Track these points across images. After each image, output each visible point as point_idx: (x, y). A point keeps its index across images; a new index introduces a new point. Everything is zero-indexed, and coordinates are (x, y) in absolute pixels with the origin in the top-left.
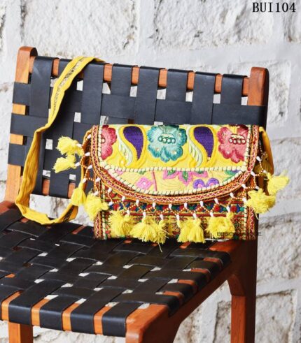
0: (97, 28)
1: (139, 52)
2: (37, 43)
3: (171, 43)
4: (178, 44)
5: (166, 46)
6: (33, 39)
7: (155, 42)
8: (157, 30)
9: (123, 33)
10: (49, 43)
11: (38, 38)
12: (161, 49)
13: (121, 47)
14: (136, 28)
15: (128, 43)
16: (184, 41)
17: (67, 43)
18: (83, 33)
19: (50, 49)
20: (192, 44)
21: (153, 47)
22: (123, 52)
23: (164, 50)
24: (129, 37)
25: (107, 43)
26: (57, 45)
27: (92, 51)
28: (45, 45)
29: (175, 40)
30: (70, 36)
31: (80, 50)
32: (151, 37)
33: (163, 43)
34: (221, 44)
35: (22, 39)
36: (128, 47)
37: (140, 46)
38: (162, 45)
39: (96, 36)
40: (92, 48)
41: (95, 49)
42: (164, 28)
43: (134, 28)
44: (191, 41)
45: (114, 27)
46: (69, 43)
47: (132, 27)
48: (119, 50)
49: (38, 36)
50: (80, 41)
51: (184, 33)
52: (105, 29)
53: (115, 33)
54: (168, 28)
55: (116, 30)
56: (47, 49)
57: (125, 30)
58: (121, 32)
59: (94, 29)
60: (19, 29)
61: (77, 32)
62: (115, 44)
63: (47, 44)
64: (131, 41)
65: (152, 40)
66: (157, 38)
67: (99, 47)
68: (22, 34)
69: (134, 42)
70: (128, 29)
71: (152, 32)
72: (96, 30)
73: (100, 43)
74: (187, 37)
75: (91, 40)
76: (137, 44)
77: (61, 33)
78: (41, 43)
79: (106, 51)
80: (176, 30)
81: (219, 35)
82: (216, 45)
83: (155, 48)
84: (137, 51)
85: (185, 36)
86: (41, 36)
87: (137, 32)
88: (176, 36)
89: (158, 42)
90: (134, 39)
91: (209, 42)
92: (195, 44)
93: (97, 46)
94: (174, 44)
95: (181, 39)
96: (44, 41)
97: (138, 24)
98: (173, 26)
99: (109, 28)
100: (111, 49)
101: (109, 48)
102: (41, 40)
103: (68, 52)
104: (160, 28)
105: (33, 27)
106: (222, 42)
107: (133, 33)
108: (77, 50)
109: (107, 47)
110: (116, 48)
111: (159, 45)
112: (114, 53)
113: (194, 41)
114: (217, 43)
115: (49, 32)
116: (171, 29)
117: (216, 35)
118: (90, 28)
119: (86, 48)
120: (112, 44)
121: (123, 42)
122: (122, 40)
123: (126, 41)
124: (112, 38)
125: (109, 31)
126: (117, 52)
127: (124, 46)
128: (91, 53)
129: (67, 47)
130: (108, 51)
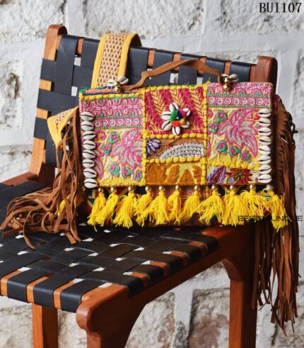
0: (162, 8)
1: (205, 33)
2: (100, 20)
3: (238, 26)
4: (247, 27)
5: (234, 29)
6: (96, 16)
7: (222, 24)
8: (224, 13)
9: (189, 14)
10: (113, 21)
11: (101, 17)
12: (228, 31)
13: (186, 28)
14: (203, 10)
15: (193, 24)
16: (252, 25)
17: (131, 21)
18: (147, 13)
19: (113, 26)
20: (261, 28)
21: (220, 29)
22: (189, 33)
23: (232, 33)
24: (195, 19)
25: (172, 23)
26: (120, 23)
27: (156, 31)
28: (109, 23)
29: (243, 23)
30: (134, 14)
31: (143, 29)
32: (218, 20)
33: (230, 25)
34: (291, 30)
35: (85, 15)
36: (194, 28)
37: (206, 28)
38: (230, 28)
39: (161, 16)
40: (156, 28)
41: (159, 28)
42: (232, 12)
43: (200, 10)
44: (260, 25)
45: (179, 8)
46: (133, 22)
47: (198, 8)
48: (184, 30)
49: (101, 14)
50: (144, 20)
51: (253, 17)
52: (170, 9)
53: (181, 14)
54: (237, 12)
55: (182, 11)
56: (110, 26)
57: (191, 11)
58: (187, 13)
59: (158, 9)
60: (82, 7)
61: (142, 11)
62: (180, 24)
63: (110, 22)
64: (197, 23)
65: (218, 23)
66: (225, 21)
67: (163, 27)
68: (85, 11)
69: (200, 24)
70: (194, 11)
71: (219, 15)
72: (161, 10)
73: (164, 23)
74: (256, 21)
75: (155, 20)
76: (203, 25)
77: (125, 12)
78: (105, 21)
79: (171, 31)
80: (245, 13)
81: (290, 21)
82: (287, 31)
83: (222, 31)
84: (203, 32)
85: (255, 20)
86: (104, 14)
87: (204, 14)
88: (244, 19)
89: (225, 25)
90: (200, 21)
91: (280, 27)
92: (264, 28)
93: (161, 26)
94: (242, 27)
95: (250, 23)
96: (107, 18)
97: (204, 6)
98: (241, 10)
99: (175, 9)
100: (176, 30)
101: (174, 28)
102: (104, 17)
104: (228, 11)
105: (96, 5)
106: (293, 28)
107: (200, 15)
108: (141, 29)
109: (172, 27)
110: (181, 28)
111: (226, 27)
112: (179, 34)
113: (263, 25)
114: (288, 27)
115: (113, 10)
116: (239, 12)
117: (287, 20)
118: (154, 8)
119: (150, 27)
120: (177, 24)
121: (189, 24)
122: (188, 21)
123: (191, 22)
124: (177, 19)
125: (174, 11)
126: (181, 33)
127: (190, 28)
128: (155, 33)
129: (130, 25)
130: (173, 31)
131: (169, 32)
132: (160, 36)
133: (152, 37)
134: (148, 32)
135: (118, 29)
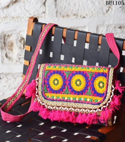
0: (93, 2)
1: (114, 14)
2: (63, 9)
6: (61, 7)
7: (122, 10)
10: (69, 9)
11: (64, 7)
13: (105, 12)
15: (109, 10)
17: (78, 9)
18: (86, 5)
19: (70, 12)
21: (122, 12)
22: (106, 15)
25: (98, 10)
26: (73, 10)
27: (91, 14)
28: (67, 10)
30: (79, 6)
31: (84, 13)
32: (120, 7)
35: (55, 7)
36: (109, 12)
37: (115, 11)
39: (93, 6)
40: (91, 12)
41: (92, 13)
46: (79, 10)
48: (104, 13)
49: (64, 6)
50: (85, 9)
52: (97, 3)
53: (102, 5)
55: (103, 3)
56: (68, 12)
59: (91, 3)
60: (54, 3)
61: (83, 4)
62: (102, 10)
63: (68, 10)
64: (110, 9)
65: (121, 9)
66: (124, 8)
67: (94, 12)
68: (56, 5)
69: (112, 10)
72: (92, 3)
73: (94, 10)
75: (90, 8)
77: (75, 5)
78: (65, 10)
79: (98, 14)
83: (123, 13)
84: (113, 14)
86: (65, 6)
90: (112, 9)
93: (93, 11)
96: (67, 8)
99: (99, 3)
100: (100, 13)
101: (99, 12)
103: (79, 14)
105: (61, 2)
108: (83, 13)
109: (98, 12)
110: (103, 12)
112: (102, 15)
115: (69, 4)
118: (89, 2)
119: (88, 12)
120: (101, 10)
121: (106, 10)
122: (106, 9)
123: (108, 9)
124: (101, 8)
125: (99, 4)
126: (103, 14)
127: (107, 12)
128: (90, 15)
129: (78, 11)
130: (99, 14)
131: (97, 14)
132: (92, 16)
133: (88, 17)
134: (86, 15)
135: (72, 13)
